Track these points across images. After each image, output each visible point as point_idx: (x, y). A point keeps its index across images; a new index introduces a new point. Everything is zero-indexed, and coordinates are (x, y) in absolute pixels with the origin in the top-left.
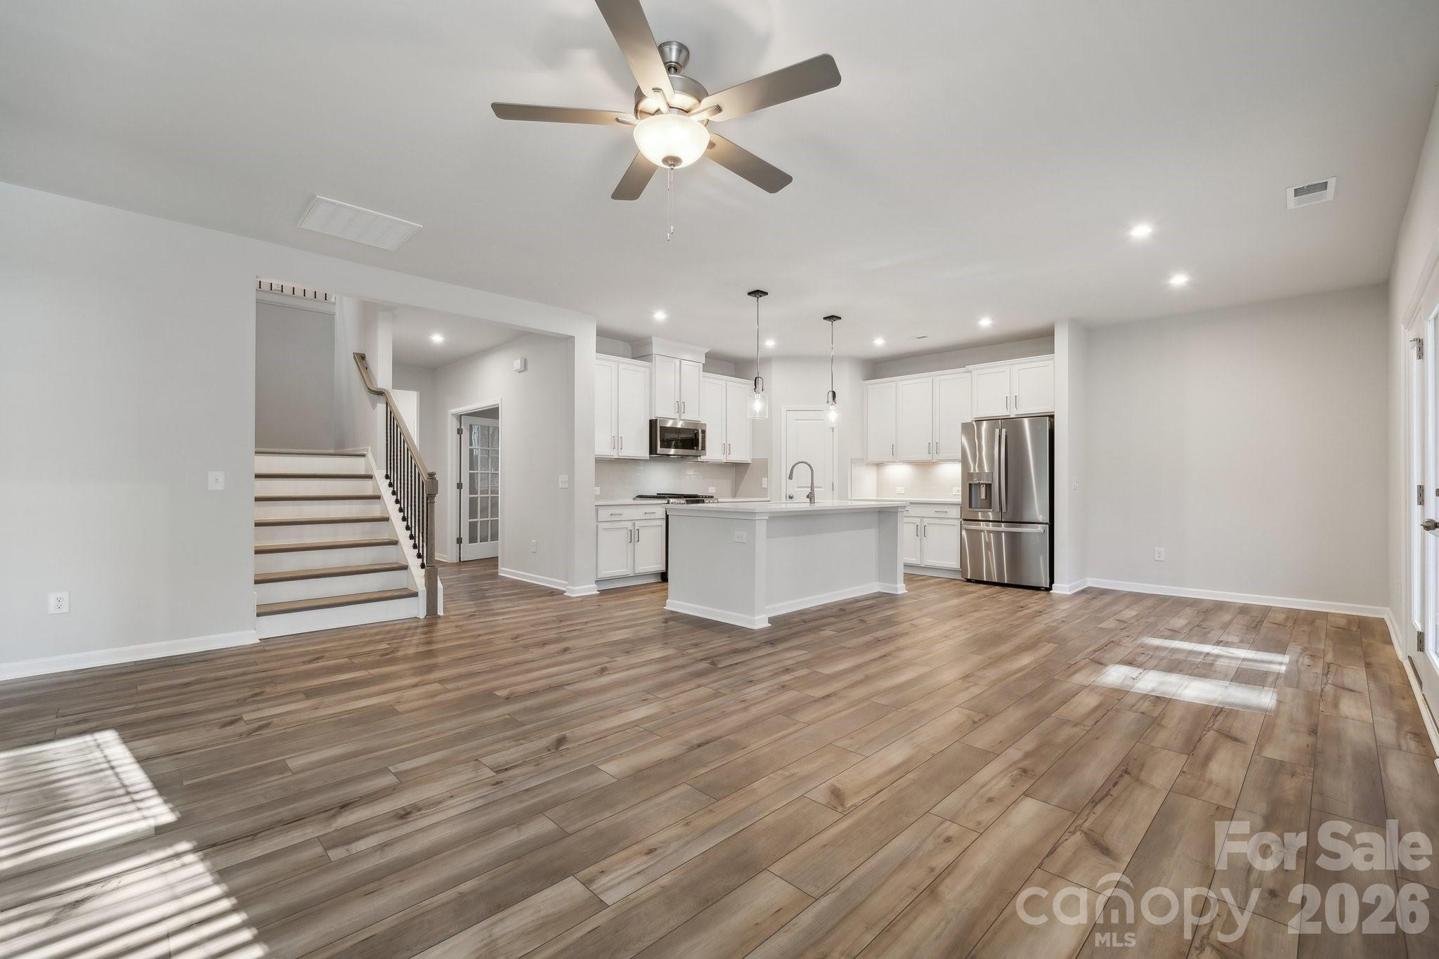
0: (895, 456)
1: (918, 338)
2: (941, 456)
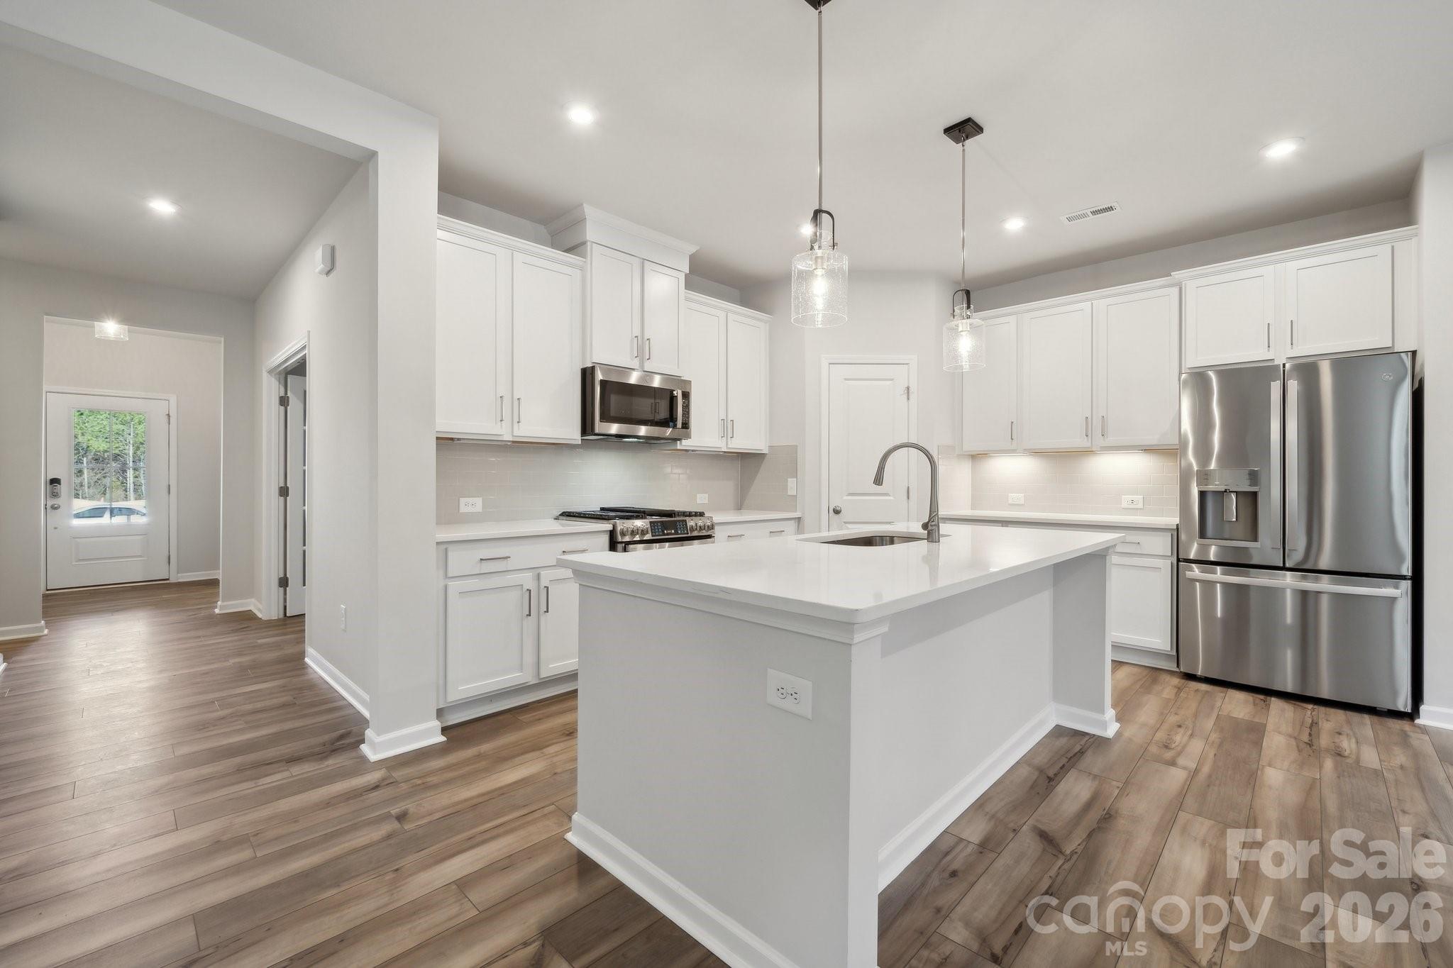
0: (1013, 443)
1: (1094, 213)
2: (1111, 440)
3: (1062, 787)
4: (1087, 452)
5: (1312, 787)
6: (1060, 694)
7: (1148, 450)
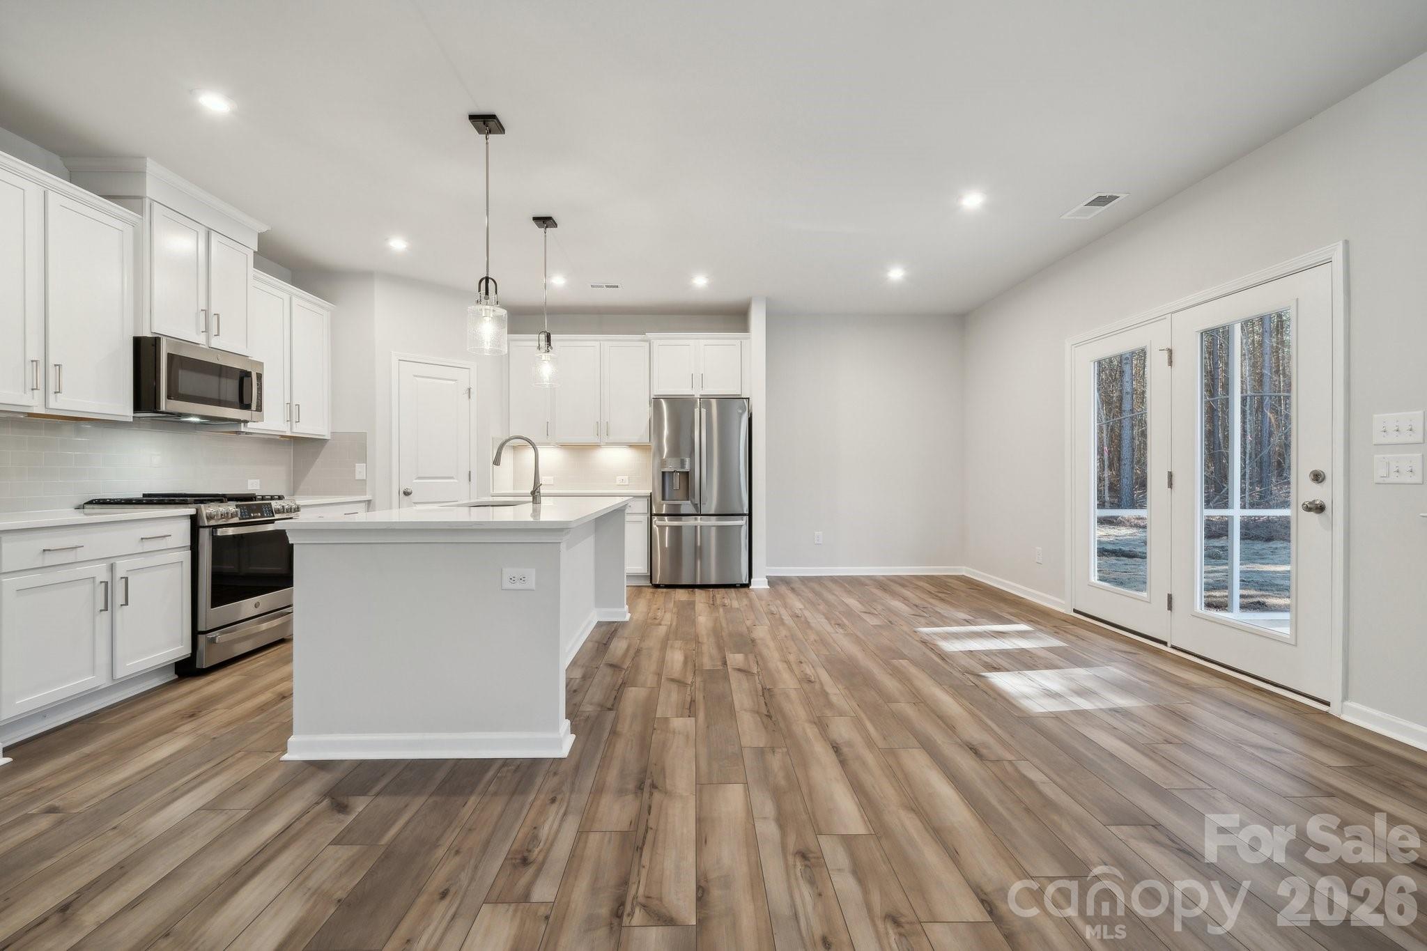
0: (551, 439)
1: (607, 286)
2: (612, 439)
3: (612, 646)
4: (597, 446)
5: (716, 620)
6: (600, 601)
7: (631, 446)
